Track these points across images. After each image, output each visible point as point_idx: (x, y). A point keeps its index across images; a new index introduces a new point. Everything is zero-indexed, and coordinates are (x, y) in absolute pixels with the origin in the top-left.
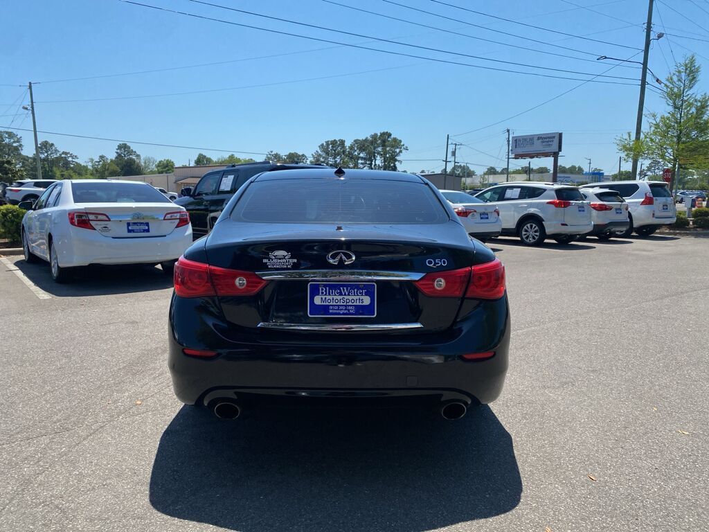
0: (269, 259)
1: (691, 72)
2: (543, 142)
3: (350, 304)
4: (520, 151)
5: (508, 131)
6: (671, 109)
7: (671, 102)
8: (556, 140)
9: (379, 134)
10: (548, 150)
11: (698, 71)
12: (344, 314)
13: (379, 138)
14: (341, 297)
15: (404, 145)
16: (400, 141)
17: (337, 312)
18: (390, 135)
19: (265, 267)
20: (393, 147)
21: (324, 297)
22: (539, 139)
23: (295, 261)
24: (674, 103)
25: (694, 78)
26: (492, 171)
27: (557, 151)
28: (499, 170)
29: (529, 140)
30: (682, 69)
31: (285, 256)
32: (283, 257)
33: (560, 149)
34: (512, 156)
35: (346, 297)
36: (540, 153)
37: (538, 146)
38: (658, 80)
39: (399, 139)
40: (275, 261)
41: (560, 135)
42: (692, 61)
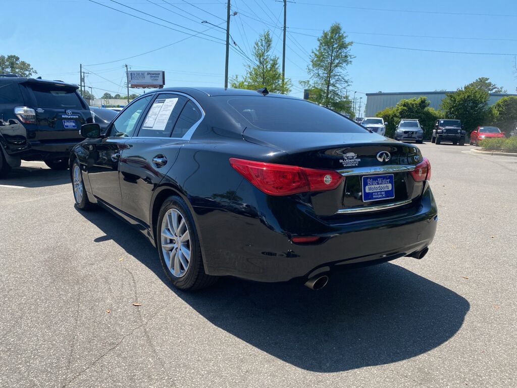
0: (343, 159)
1: (268, 41)
2: (151, 77)
3: (383, 190)
4: (135, 82)
5: (126, 66)
6: (258, 63)
7: (258, 59)
8: (161, 76)
9: (6, 57)
10: (155, 83)
11: (271, 41)
12: (380, 198)
13: (7, 60)
14: (378, 186)
15: (32, 69)
16: (29, 65)
17: (377, 196)
18: (17, 59)
19: (341, 166)
20: (22, 69)
21: (370, 186)
22: (148, 74)
23: (359, 160)
24: (260, 60)
25: (269, 45)
26: (107, 96)
27: (162, 84)
28: (113, 95)
29: (141, 74)
30: (263, 38)
31: (353, 157)
32: (352, 158)
33: (164, 83)
34: (130, 86)
35: (381, 185)
36: (150, 85)
37: (148, 80)
38: (234, 43)
39: (28, 63)
40: (347, 160)
41: (163, 73)
42: (268, 35)
